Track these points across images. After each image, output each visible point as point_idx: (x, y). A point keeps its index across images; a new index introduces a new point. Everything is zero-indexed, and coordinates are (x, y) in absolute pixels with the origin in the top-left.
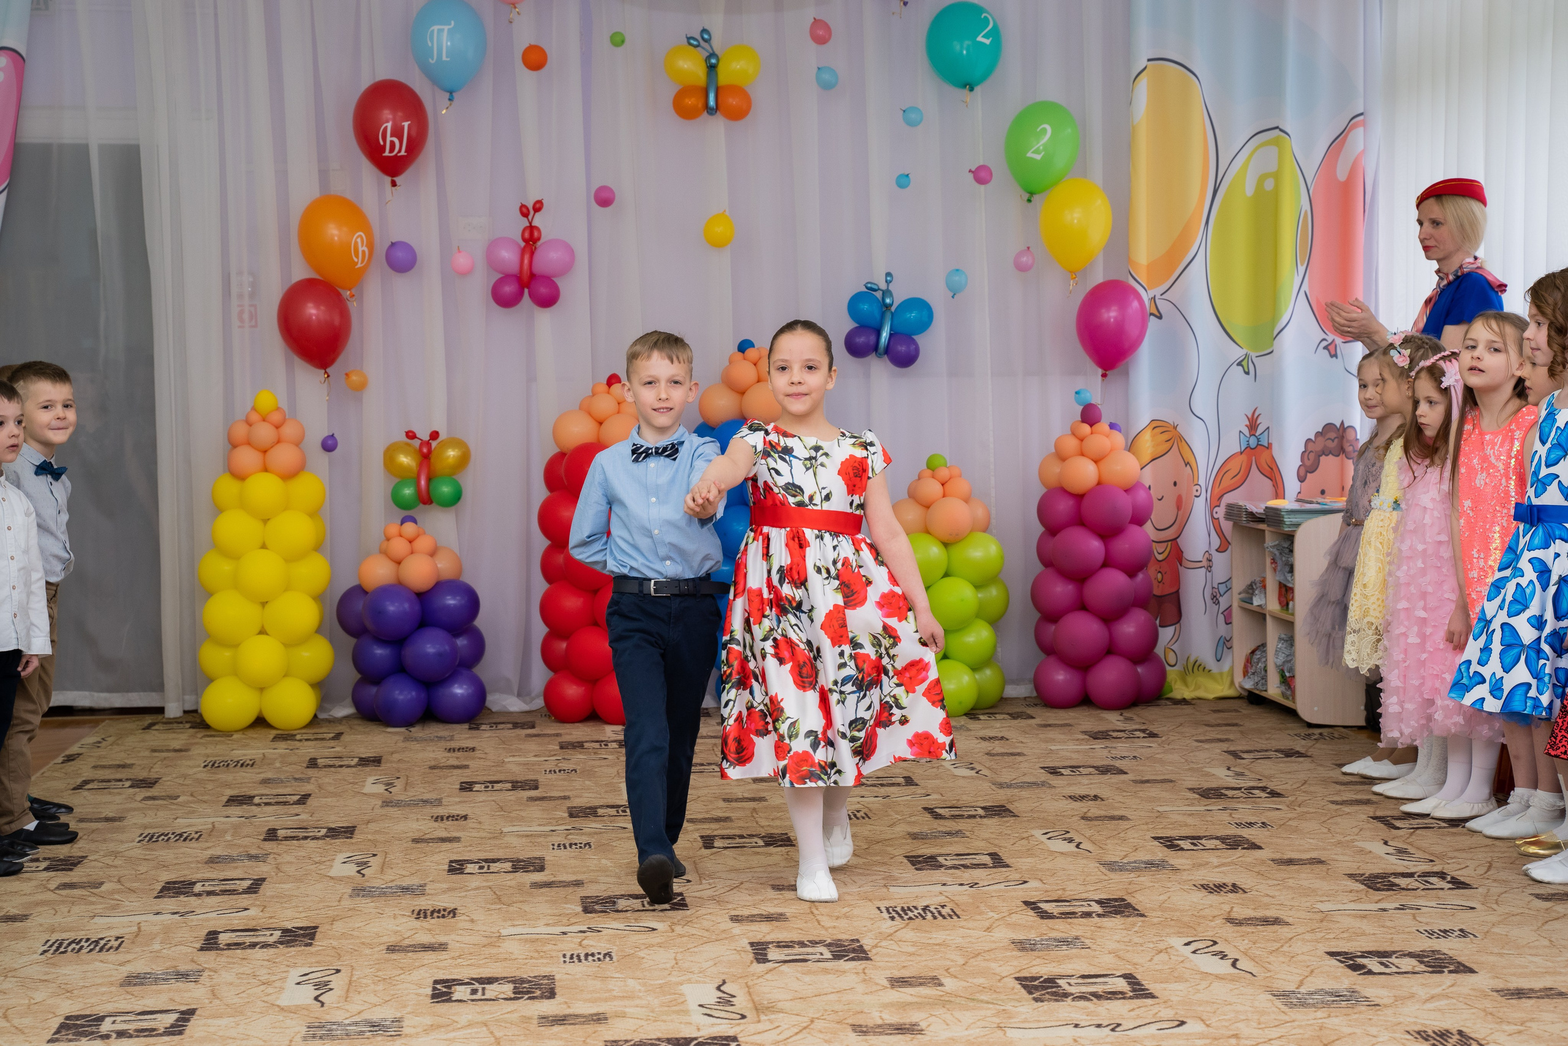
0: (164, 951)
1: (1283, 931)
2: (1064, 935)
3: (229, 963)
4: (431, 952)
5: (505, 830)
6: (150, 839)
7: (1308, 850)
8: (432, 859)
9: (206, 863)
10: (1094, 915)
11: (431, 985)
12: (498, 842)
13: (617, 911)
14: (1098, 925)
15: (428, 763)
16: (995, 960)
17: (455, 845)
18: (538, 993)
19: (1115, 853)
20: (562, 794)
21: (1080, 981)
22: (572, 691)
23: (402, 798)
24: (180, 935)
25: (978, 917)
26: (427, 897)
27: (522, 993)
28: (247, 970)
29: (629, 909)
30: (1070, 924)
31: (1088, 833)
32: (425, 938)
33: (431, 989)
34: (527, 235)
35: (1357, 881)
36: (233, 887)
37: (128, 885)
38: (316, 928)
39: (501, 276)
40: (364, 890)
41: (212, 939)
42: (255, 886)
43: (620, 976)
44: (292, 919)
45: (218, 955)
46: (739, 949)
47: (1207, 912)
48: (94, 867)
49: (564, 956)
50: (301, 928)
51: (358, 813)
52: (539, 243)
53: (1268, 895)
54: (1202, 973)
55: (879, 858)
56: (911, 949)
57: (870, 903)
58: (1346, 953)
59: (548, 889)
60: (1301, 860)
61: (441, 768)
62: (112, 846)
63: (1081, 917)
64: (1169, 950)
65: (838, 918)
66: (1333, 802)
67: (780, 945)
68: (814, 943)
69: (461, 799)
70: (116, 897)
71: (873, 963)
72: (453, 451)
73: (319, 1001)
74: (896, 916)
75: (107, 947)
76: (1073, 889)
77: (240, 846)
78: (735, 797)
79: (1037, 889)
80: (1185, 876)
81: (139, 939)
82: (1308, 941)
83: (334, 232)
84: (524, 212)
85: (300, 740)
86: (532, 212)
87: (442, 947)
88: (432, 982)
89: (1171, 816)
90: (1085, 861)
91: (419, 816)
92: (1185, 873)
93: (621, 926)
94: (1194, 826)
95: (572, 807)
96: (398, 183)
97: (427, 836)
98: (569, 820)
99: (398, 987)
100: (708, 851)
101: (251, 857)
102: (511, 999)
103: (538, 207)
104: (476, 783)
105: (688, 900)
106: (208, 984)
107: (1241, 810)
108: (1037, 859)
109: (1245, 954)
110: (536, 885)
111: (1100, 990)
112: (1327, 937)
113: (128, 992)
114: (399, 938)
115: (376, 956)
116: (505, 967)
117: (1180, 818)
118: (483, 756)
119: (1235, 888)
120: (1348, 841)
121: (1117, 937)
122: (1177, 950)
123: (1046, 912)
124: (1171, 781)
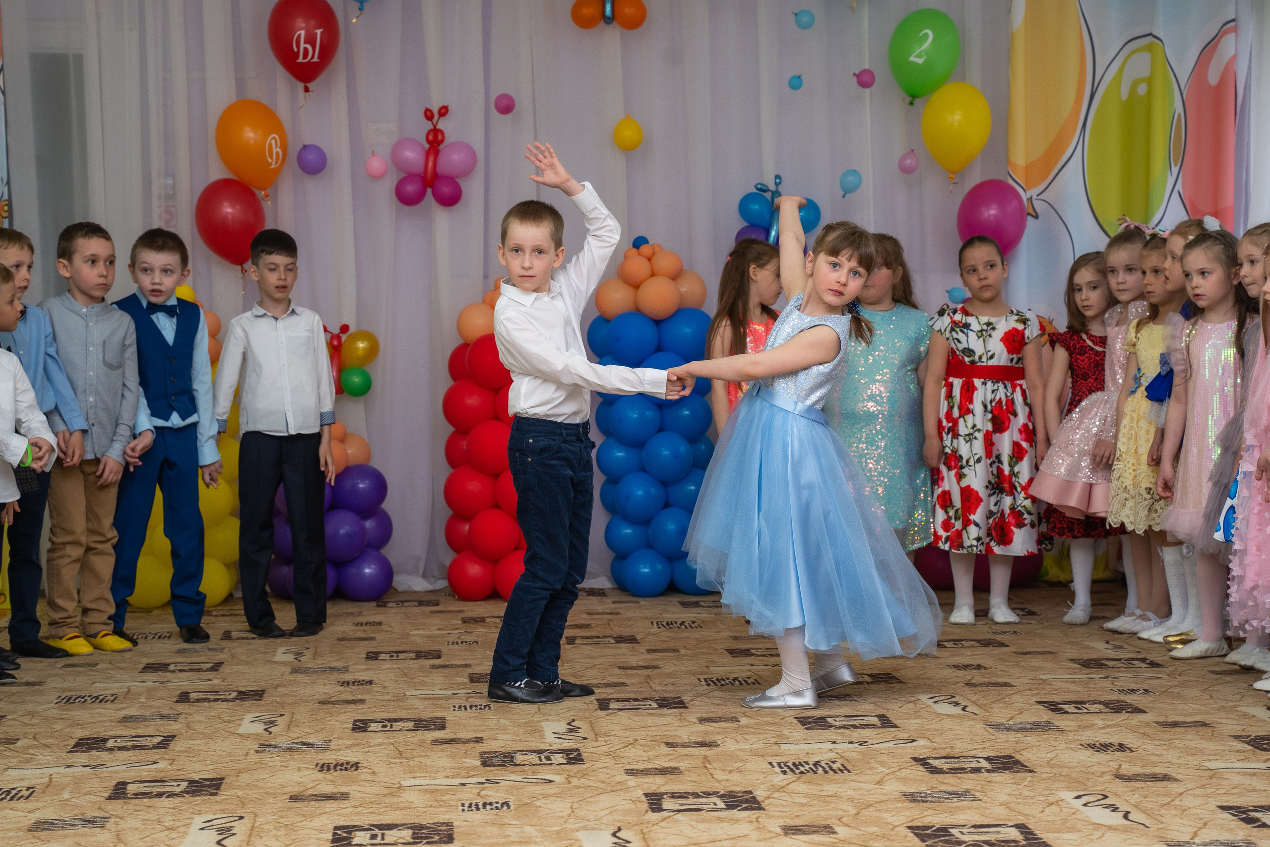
0: (73, 800)
1: (1174, 787)
2: (954, 789)
3: (136, 811)
4: (333, 801)
5: (408, 693)
6: (68, 701)
7: (1191, 715)
8: (337, 719)
9: (119, 722)
10: (983, 770)
11: (332, 831)
12: (400, 704)
13: (516, 765)
14: (988, 779)
15: (337, 636)
16: (887, 811)
17: (360, 706)
18: (437, 838)
19: (1001, 715)
20: (464, 663)
21: (972, 830)
22: (474, 570)
23: (310, 665)
24: (90, 785)
25: (869, 772)
26: (331, 752)
27: (422, 838)
28: (153, 816)
29: (527, 763)
30: (960, 778)
31: (974, 698)
32: (328, 789)
33: (331, 834)
34: (431, 138)
35: (1243, 742)
36: (144, 743)
37: (43, 741)
38: (223, 779)
39: (406, 175)
40: (270, 746)
41: (121, 789)
42: (166, 741)
43: (517, 823)
44: (199, 771)
45: (125, 803)
46: (634, 799)
47: (1095, 769)
48: (12, 726)
49: (463, 805)
50: (207, 780)
51: (268, 678)
52: (442, 146)
53: (1155, 754)
54: (1094, 824)
55: (769, 719)
56: (805, 801)
57: (761, 759)
58: (1238, 807)
59: (448, 745)
60: (1185, 723)
61: (349, 640)
62: (30, 707)
63: (971, 772)
64: (1060, 803)
65: (730, 772)
66: (1212, 672)
67: (674, 796)
68: (708, 794)
69: (367, 667)
70: (31, 751)
71: (767, 813)
72: (363, 343)
73: (221, 845)
74: (788, 770)
75: (18, 796)
76: (961, 747)
77: (152, 707)
78: (629, 665)
79: (925, 747)
80: (1071, 736)
81: (49, 789)
82: (1199, 796)
83: (249, 134)
84: (429, 115)
85: (216, 616)
86: (436, 116)
87: (344, 796)
88: (332, 828)
89: (1054, 683)
90: (971, 723)
91: (326, 681)
92: (1072, 734)
93: (519, 778)
94: (1077, 692)
95: (473, 674)
96: (311, 89)
97: (333, 699)
98: (469, 685)
99: (299, 832)
100: (603, 713)
101: (163, 717)
102: (409, 844)
103: (444, 111)
104: (382, 653)
105: (584, 756)
106: (114, 830)
107: (1122, 678)
108: (924, 720)
109: (1136, 807)
110: (437, 742)
111: (993, 839)
112: (1217, 792)
113: (34, 837)
114: (302, 789)
115: (280, 804)
116: (404, 815)
117: (1063, 685)
118: (389, 629)
119: (1122, 747)
120: (1231, 707)
121: (1008, 791)
122: (1068, 803)
123: (935, 767)
124: (1052, 653)
